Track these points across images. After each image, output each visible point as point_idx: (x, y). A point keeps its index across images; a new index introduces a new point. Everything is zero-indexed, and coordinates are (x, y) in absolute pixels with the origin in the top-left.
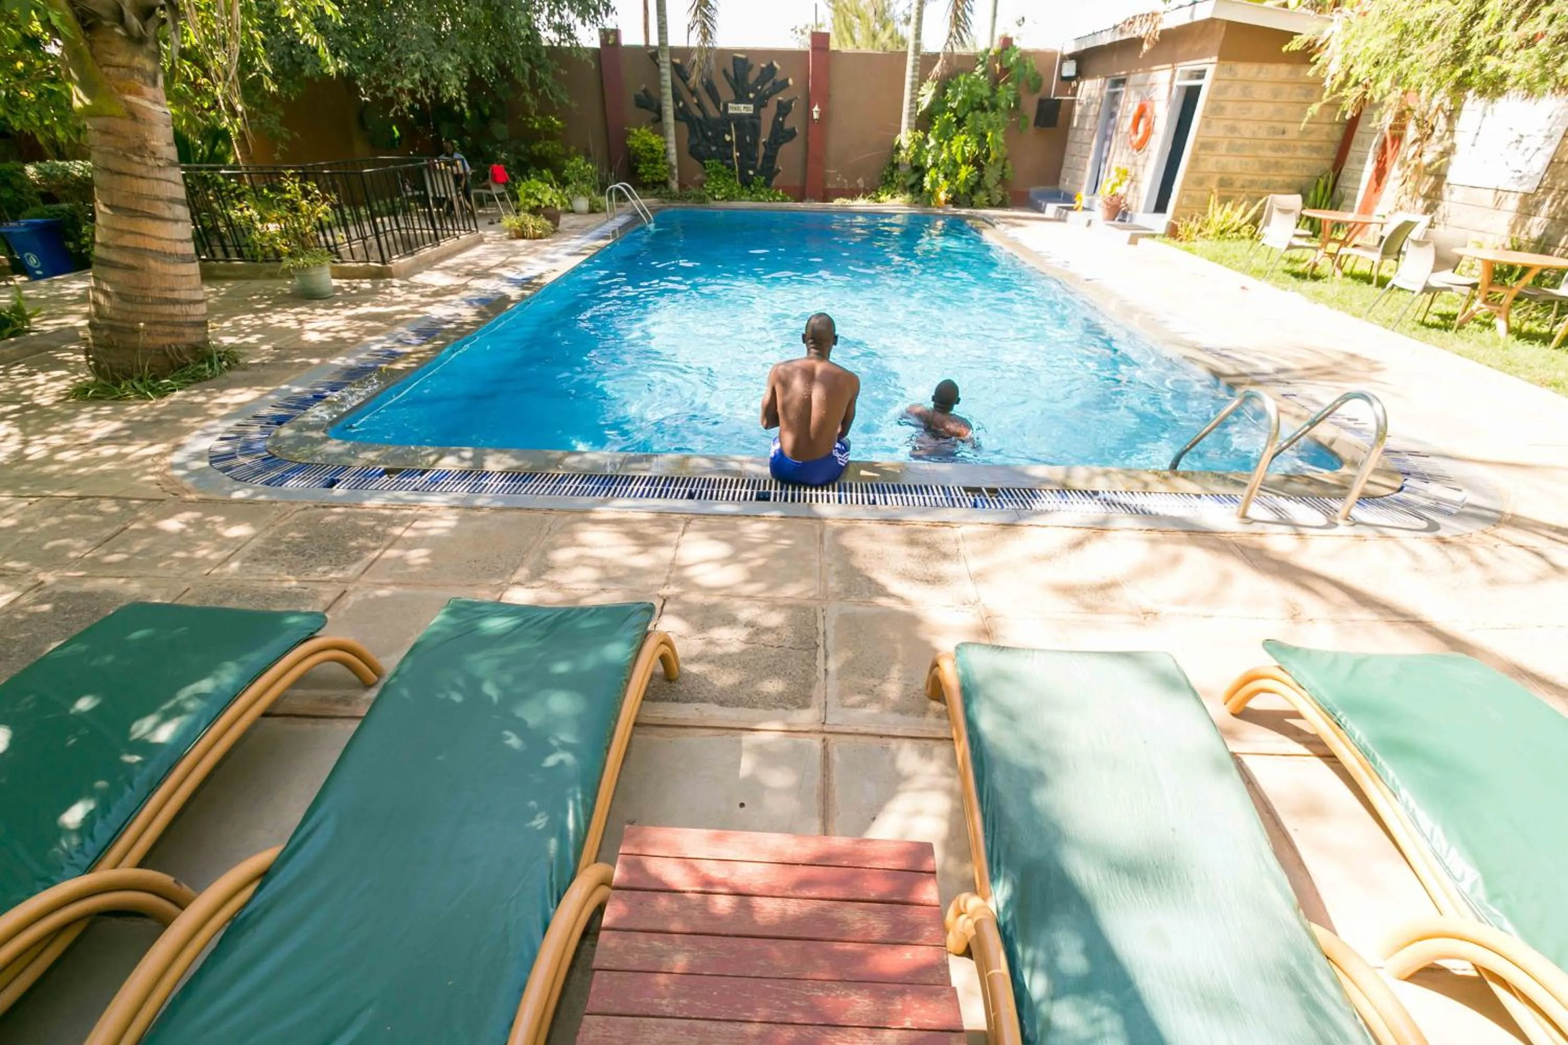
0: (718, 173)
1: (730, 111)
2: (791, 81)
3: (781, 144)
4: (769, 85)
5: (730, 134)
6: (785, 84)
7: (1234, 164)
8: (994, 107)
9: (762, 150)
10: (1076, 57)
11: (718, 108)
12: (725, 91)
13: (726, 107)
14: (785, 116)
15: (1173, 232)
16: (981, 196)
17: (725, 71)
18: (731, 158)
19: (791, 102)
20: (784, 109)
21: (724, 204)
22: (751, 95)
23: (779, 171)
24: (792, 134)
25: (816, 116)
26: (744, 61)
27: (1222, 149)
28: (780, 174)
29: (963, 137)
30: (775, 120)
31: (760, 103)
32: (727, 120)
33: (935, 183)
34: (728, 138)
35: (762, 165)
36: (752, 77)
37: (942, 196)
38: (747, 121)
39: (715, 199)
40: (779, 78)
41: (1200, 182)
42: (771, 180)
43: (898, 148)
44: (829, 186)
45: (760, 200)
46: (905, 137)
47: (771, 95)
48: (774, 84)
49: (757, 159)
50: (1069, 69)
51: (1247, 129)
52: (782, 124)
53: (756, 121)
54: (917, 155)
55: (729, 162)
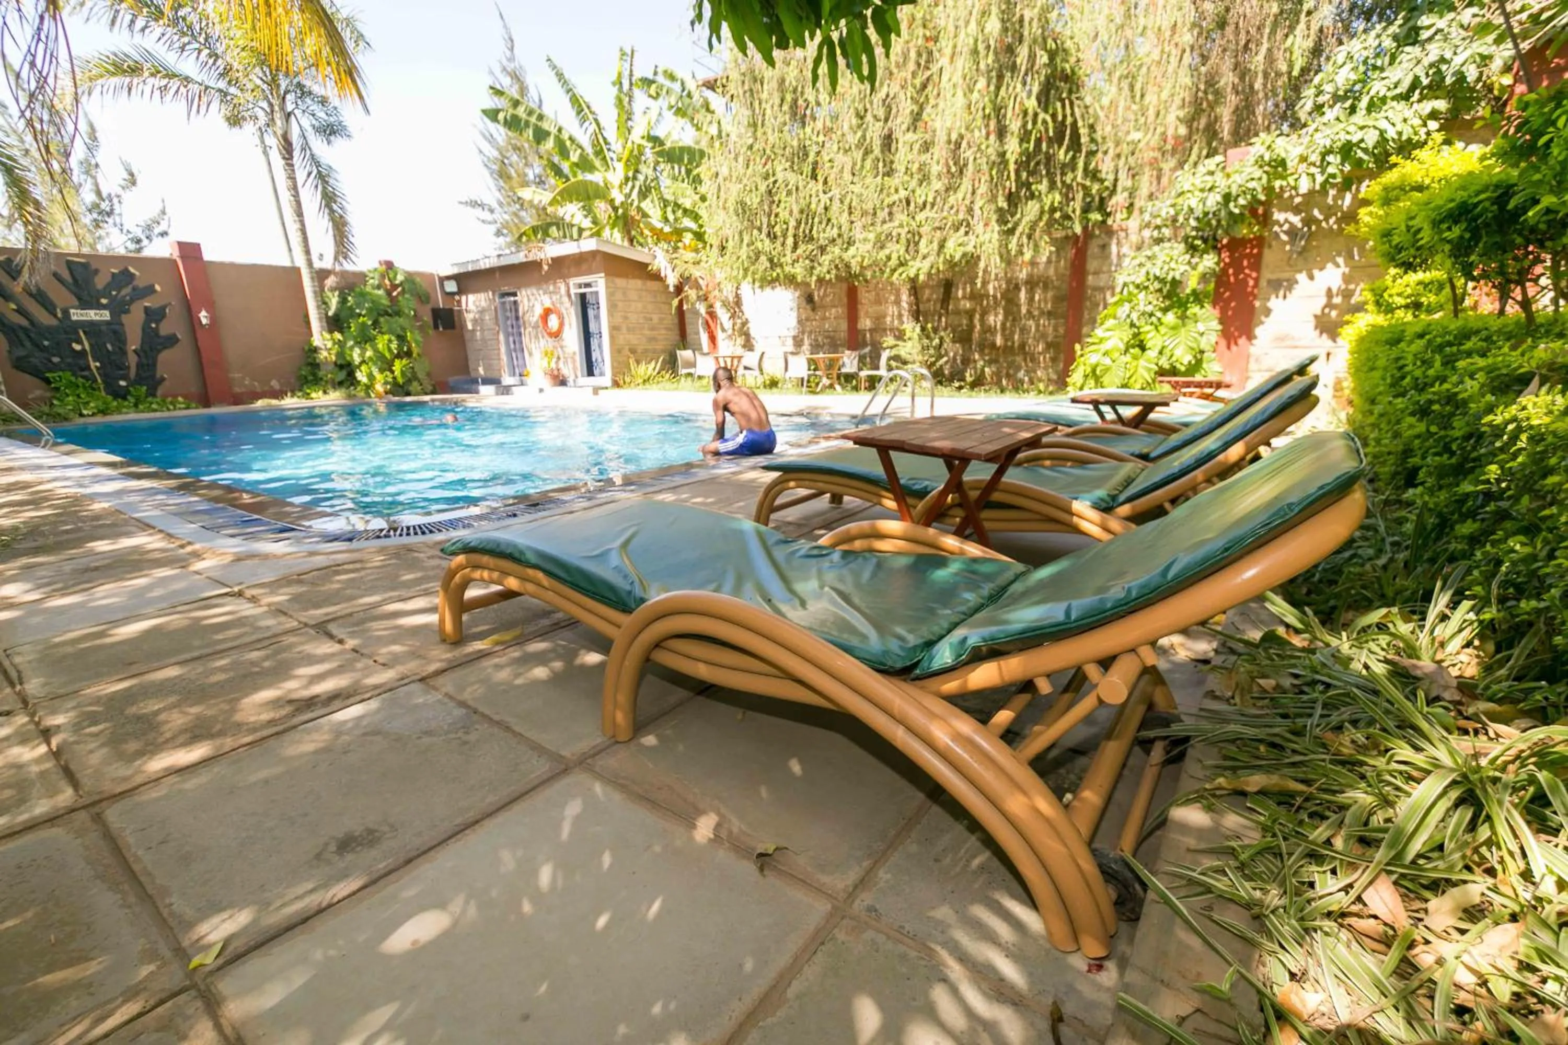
0: (71, 385)
1: (74, 318)
2: (158, 288)
3: (159, 351)
4: (126, 291)
5: (79, 342)
6: (150, 290)
7: (634, 339)
8: (398, 313)
9: (132, 360)
10: (455, 277)
11: (55, 316)
12: (61, 296)
13: (66, 312)
14: (158, 322)
15: (616, 384)
16: (415, 386)
17: (55, 275)
18: (88, 368)
19: (163, 308)
20: (155, 315)
21: (99, 419)
22: (104, 301)
23: (163, 379)
24: (172, 341)
25: (204, 321)
26: (85, 266)
27: (624, 330)
28: (166, 383)
29: (386, 337)
30: (146, 329)
31: (119, 308)
32: (72, 329)
33: (371, 376)
34: (77, 347)
35: (137, 374)
36: (100, 282)
37: (379, 388)
38: (104, 328)
39: (81, 415)
40: (141, 283)
41: (619, 351)
42: (155, 389)
43: (315, 350)
44: (237, 390)
45: (155, 411)
46: (321, 338)
47: (132, 301)
48: (134, 289)
49: (128, 368)
50: (451, 287)
51: (633, 318)
52: (156, 331)
53: (117, 327)
54: (341, 354)
55: (86, 373)
